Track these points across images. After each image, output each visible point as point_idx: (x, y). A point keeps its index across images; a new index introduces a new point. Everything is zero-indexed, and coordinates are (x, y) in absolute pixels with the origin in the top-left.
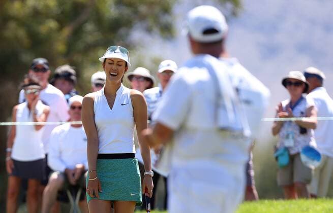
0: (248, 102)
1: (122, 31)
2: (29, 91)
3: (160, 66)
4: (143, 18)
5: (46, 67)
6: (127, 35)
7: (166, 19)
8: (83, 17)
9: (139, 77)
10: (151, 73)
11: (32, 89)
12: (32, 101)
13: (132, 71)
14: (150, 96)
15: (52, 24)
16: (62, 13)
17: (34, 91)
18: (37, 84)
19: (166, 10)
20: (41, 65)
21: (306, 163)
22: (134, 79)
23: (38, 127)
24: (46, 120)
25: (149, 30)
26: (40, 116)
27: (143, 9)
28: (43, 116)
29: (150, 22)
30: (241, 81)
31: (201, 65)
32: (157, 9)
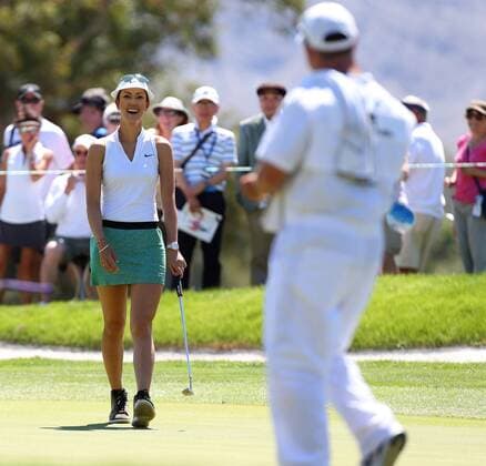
0: (386, 133)
1: (146, 47)
2: (24, 129)
3: (195, 95)
4: (173, 30)
5: (38, 96)
6: (153, 52)
7: (204, 31)
8: (94, 28)
9: (168, 111)
10: (185, 104)
11: (27, 126)
12: (28, 142)
13: (160, 102)
14: (182, 135)
15: (52, 38)
16: (66, 23)
17: (30, 128)
18: (35, 120)
19: (205, 19)
20: (31, 94)
21: (394, 225)
22: (162, 113)
23: (36, 178)
24: (46, 168)
25: (182, 47)
26: (39, 162)
27: (173, 18)
28: (43, 163)
29: (183, 35)
30: (377, 104)
31: (323, 84)
32: (192, 18)
